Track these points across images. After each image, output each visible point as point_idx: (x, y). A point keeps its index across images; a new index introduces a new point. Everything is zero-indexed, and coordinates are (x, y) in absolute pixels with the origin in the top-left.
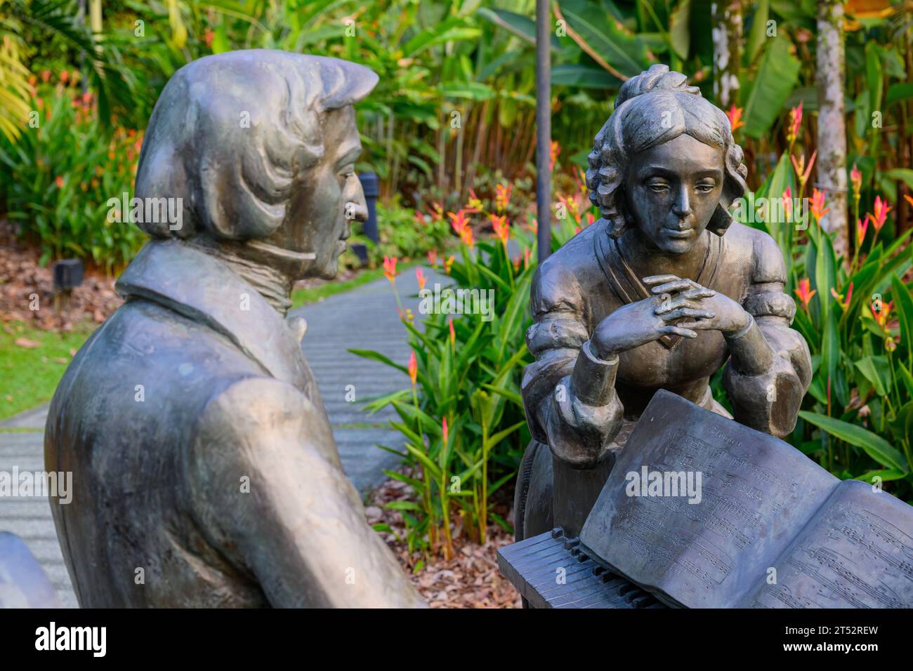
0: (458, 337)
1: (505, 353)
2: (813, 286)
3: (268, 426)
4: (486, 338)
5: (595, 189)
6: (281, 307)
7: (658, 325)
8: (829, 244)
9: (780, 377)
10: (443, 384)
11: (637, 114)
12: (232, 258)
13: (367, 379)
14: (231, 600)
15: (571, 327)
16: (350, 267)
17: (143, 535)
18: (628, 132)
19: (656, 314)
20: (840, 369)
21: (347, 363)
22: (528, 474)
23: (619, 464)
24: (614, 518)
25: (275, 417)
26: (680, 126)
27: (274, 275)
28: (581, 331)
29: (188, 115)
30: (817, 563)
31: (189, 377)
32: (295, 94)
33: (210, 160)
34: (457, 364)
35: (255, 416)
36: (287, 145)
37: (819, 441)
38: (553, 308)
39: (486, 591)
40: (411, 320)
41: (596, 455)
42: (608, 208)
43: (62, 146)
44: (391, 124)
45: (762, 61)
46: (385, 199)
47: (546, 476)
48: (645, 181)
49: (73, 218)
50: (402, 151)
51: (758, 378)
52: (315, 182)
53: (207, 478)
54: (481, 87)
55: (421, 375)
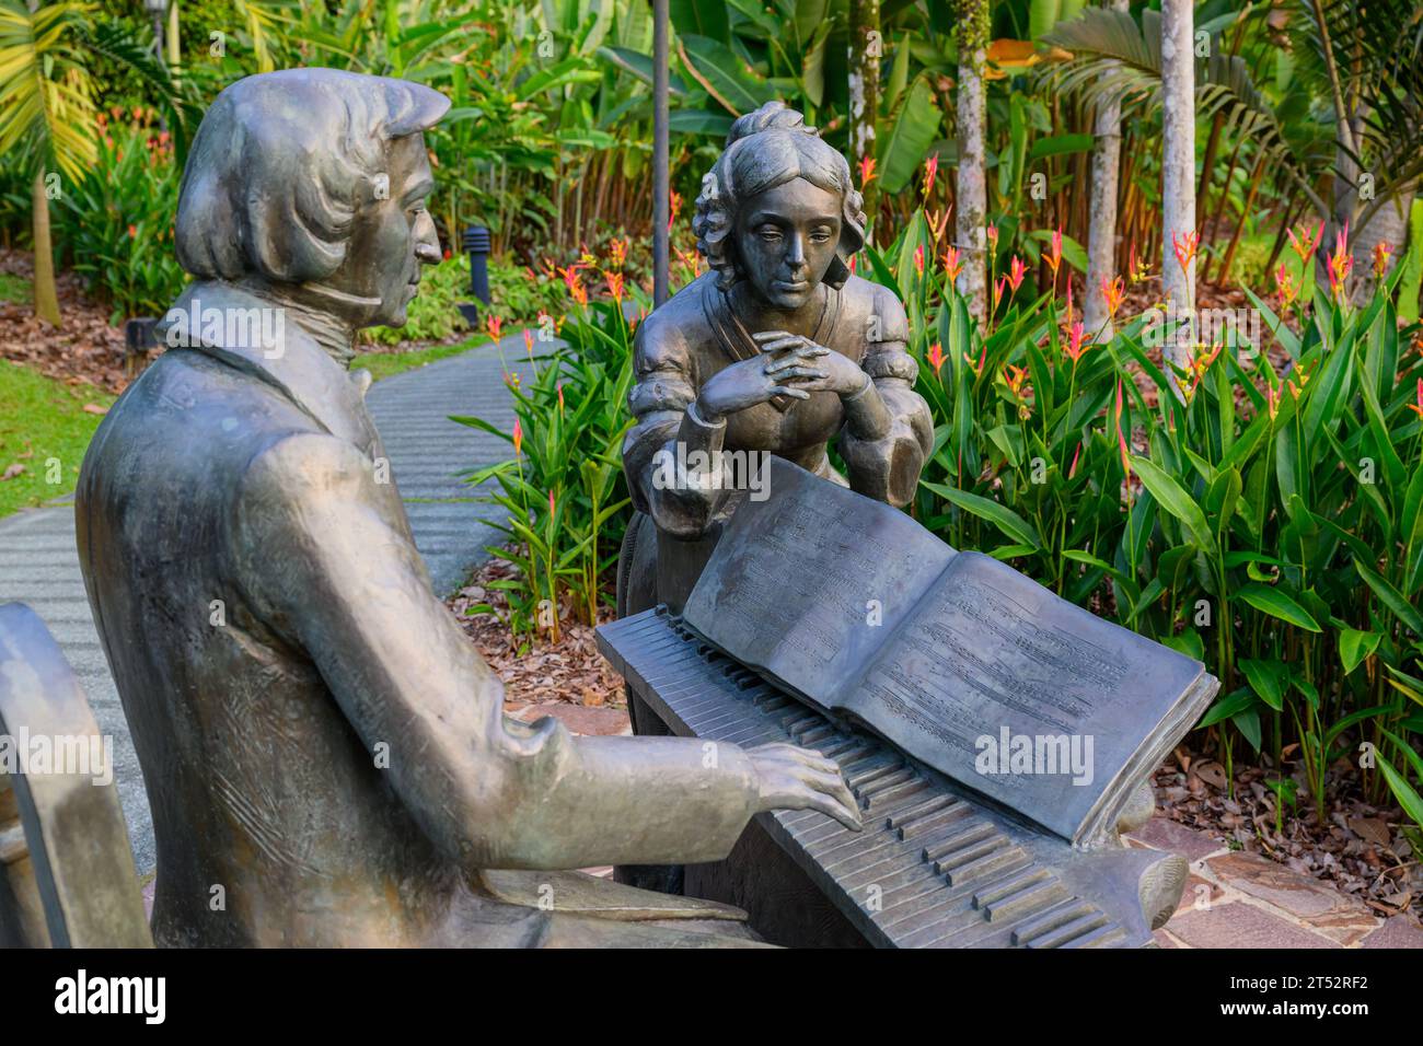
0: (567, 403)
1: (619, 419)
2: (946, 350)
3: (322, 487)
4: (598, 405)
5: (702, 236)
6: (343, 358)
7: (769, 385)
8: (963, 306)
9: (898, 442)
10: (551, 453)
11: (748, 155)
12: (285, 302)
13: (472, 450)
14: (283, 679)
15: (677, 387)
16: (457, 329)
17: (183, 609)
18: (739, 175)
19: (766, 373)
20: (973, 438)
21: (452, 433)
22: (632, 547)
23: (726, 536)
24: (719, 593)
25: (330, 477)
26: (794, 169)
27: (334, 321)
28: (688, 392)
29: (233, 140)
30: (930, 639)
31: (233, 433)
32: (355, 119)
33: (258, 191)
34: (566, 433)
35: (306, 476)
36: (346, 175)
37: (950, 515)
38: (657, 367)
39: (596, 675)
40: (517, 384)
41: (701, 526)
42: (717, 258)
43: (135, 191)
44: (503, 174)
45: (900, 111)
46: (496, 256)
47: (650, 549)
48: (757, 229)
49: (148, 271)
50: (517, 204)
51: (876, 443)
52: (379, 218)
53: (252, 545)
54: (603, 134)
55: (526, 443)
